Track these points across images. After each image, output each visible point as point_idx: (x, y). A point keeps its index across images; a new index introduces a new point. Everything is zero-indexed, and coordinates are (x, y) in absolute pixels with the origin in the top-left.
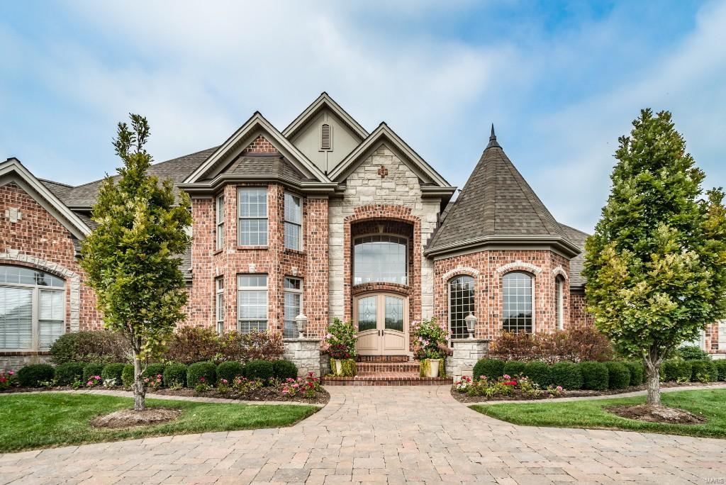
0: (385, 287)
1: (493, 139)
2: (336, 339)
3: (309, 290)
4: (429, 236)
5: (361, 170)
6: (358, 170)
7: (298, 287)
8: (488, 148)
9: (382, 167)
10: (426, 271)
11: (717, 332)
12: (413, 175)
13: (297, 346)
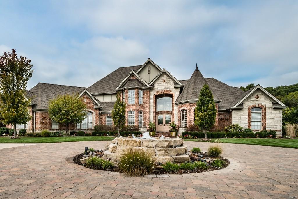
0: (165, 112)
1: (197, 68)
2: (151, 127)
3: (144, 114)
4: (177, 98)
5: (158, 81)
6: (157, 81)
7: (142, 114)
8: (195, 71)
9: (164, 80)
10: (176, 108)
11: (265, 124)
12: (172, 81)
13: (142, 128)
